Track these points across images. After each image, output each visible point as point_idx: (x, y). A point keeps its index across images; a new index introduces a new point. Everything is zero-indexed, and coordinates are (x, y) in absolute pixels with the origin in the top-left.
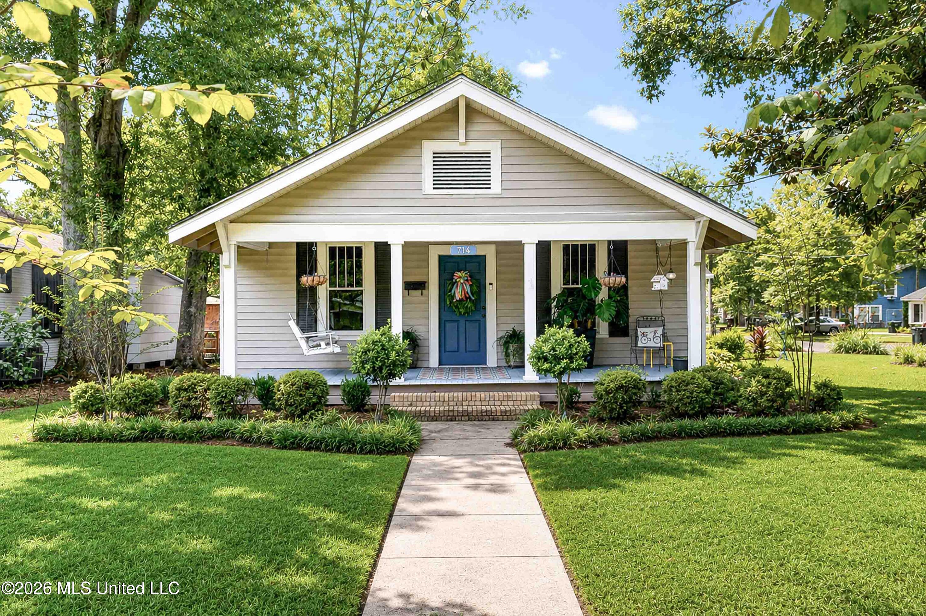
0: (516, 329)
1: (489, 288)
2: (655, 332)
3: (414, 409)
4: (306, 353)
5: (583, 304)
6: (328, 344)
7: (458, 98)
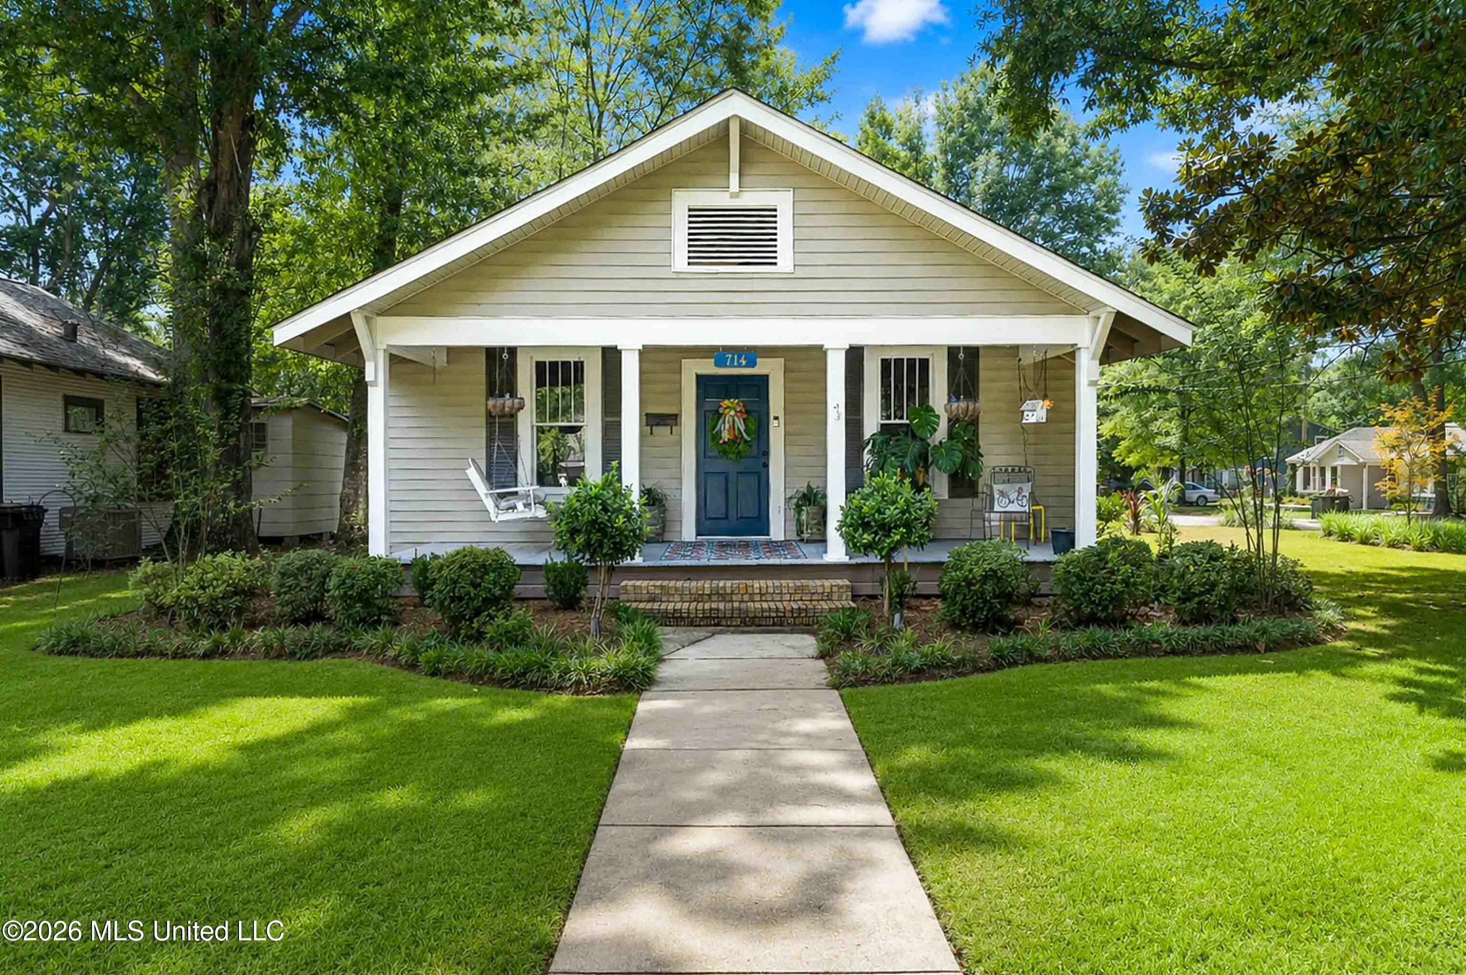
0: (813, 486)
1: (773, 423)
2: (1020, 491)
3: (656, 606)
4: (493, 519)
5: (914, 447)
6: (527, 505)
7: (728, 120)
